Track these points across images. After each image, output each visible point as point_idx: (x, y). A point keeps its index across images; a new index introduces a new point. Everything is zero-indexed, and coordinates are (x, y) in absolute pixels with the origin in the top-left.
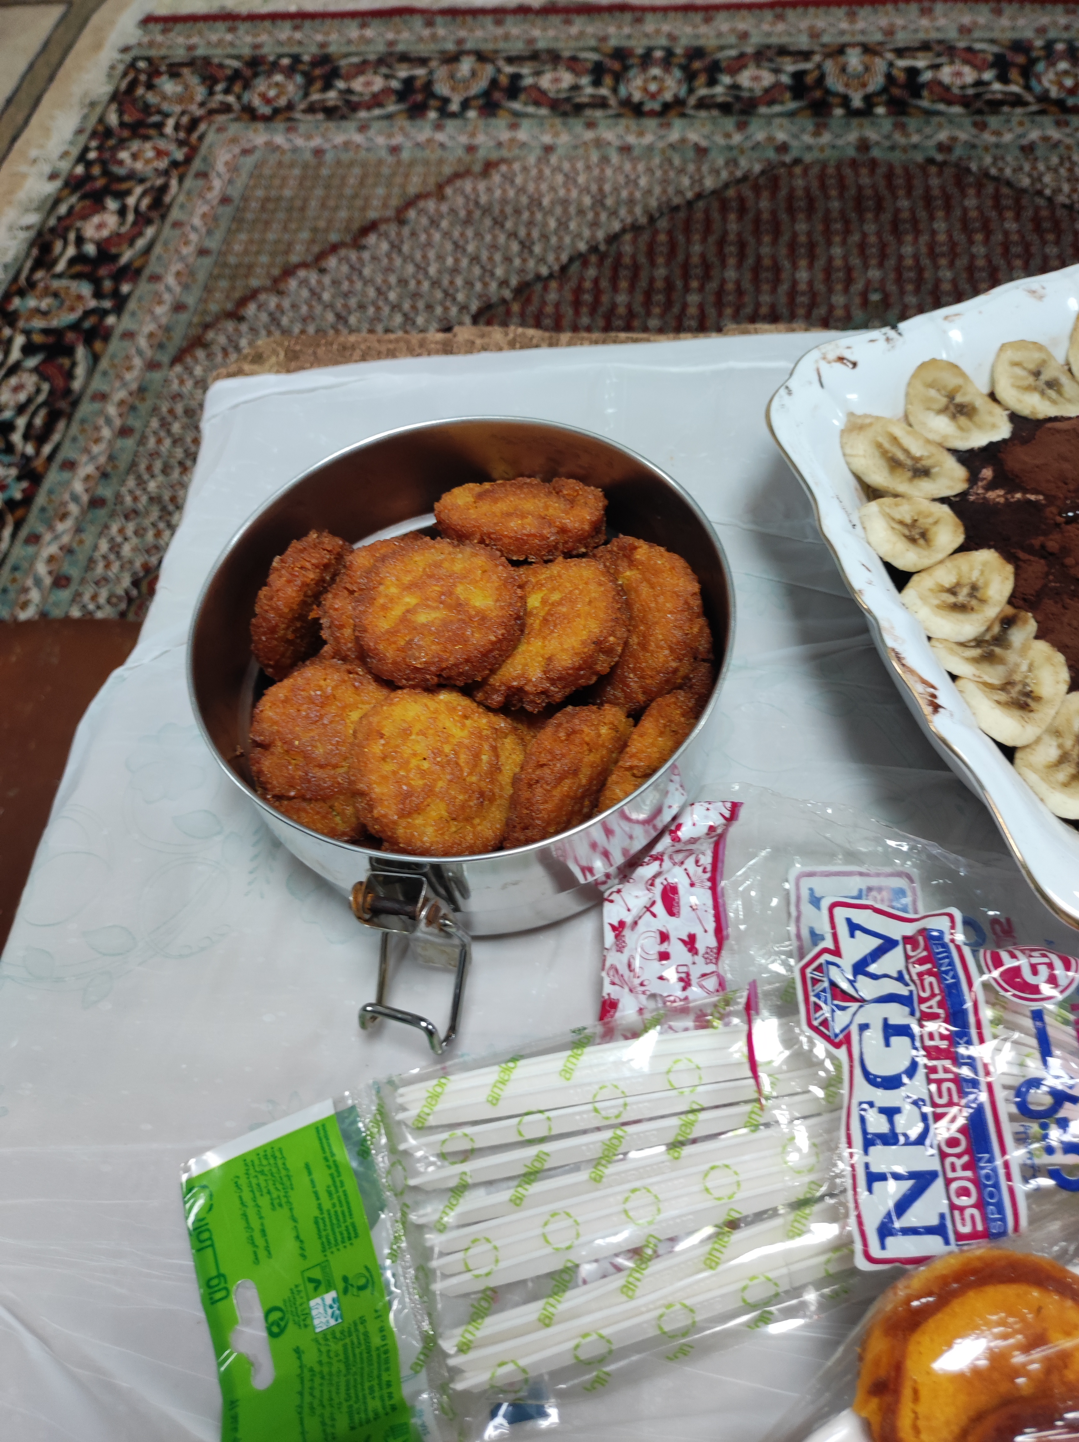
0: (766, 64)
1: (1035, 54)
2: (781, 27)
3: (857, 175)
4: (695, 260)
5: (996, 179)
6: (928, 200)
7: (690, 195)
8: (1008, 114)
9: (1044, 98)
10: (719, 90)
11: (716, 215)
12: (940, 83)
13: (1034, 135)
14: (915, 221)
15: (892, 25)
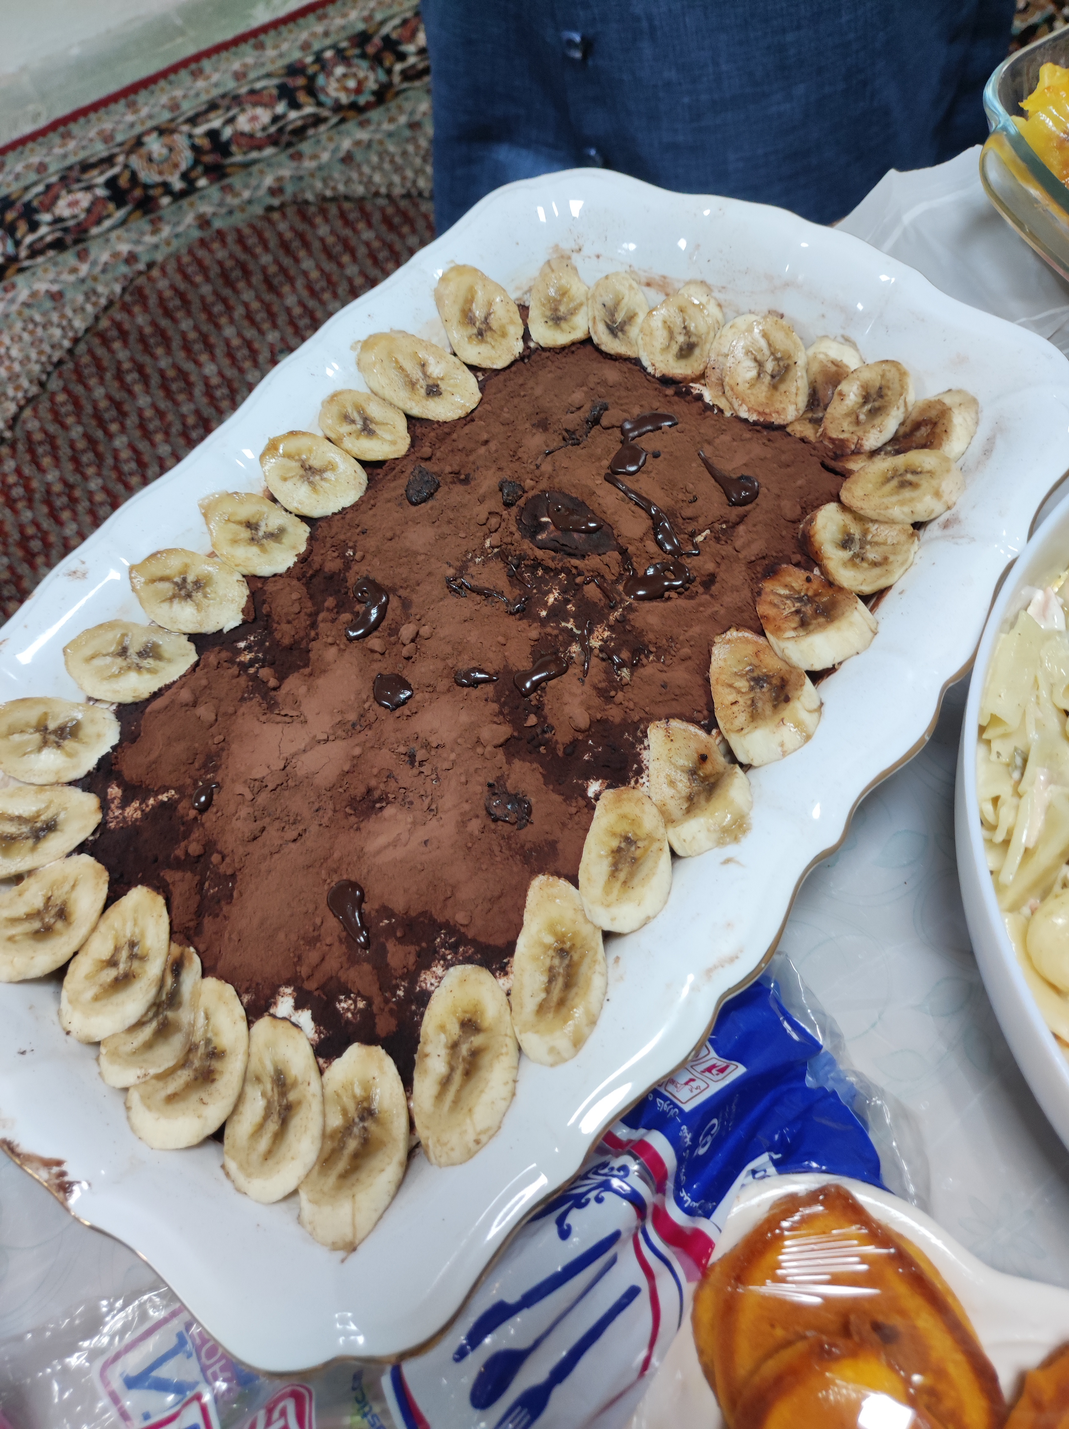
0: (76, 186)
1: (310, 71)
2: (72, 145)
3: (210, 251)
4: (103, 404)
5: (334, 199)
6: (285, 246)
7: (67, 344)
8: (314, 135)
9: (338, 107)
10: (43, 230)
11: (100, 351)
12: (242, 134)
13: (346, 144)
14: (283, 270)
15: (173, 99)
